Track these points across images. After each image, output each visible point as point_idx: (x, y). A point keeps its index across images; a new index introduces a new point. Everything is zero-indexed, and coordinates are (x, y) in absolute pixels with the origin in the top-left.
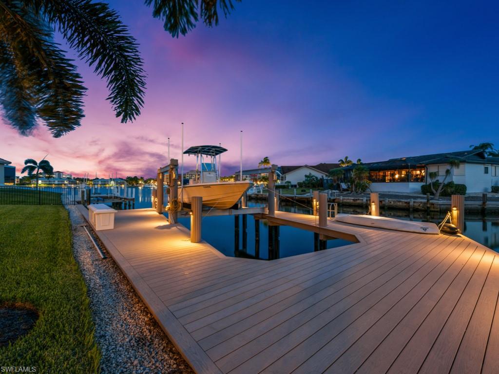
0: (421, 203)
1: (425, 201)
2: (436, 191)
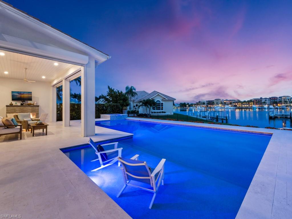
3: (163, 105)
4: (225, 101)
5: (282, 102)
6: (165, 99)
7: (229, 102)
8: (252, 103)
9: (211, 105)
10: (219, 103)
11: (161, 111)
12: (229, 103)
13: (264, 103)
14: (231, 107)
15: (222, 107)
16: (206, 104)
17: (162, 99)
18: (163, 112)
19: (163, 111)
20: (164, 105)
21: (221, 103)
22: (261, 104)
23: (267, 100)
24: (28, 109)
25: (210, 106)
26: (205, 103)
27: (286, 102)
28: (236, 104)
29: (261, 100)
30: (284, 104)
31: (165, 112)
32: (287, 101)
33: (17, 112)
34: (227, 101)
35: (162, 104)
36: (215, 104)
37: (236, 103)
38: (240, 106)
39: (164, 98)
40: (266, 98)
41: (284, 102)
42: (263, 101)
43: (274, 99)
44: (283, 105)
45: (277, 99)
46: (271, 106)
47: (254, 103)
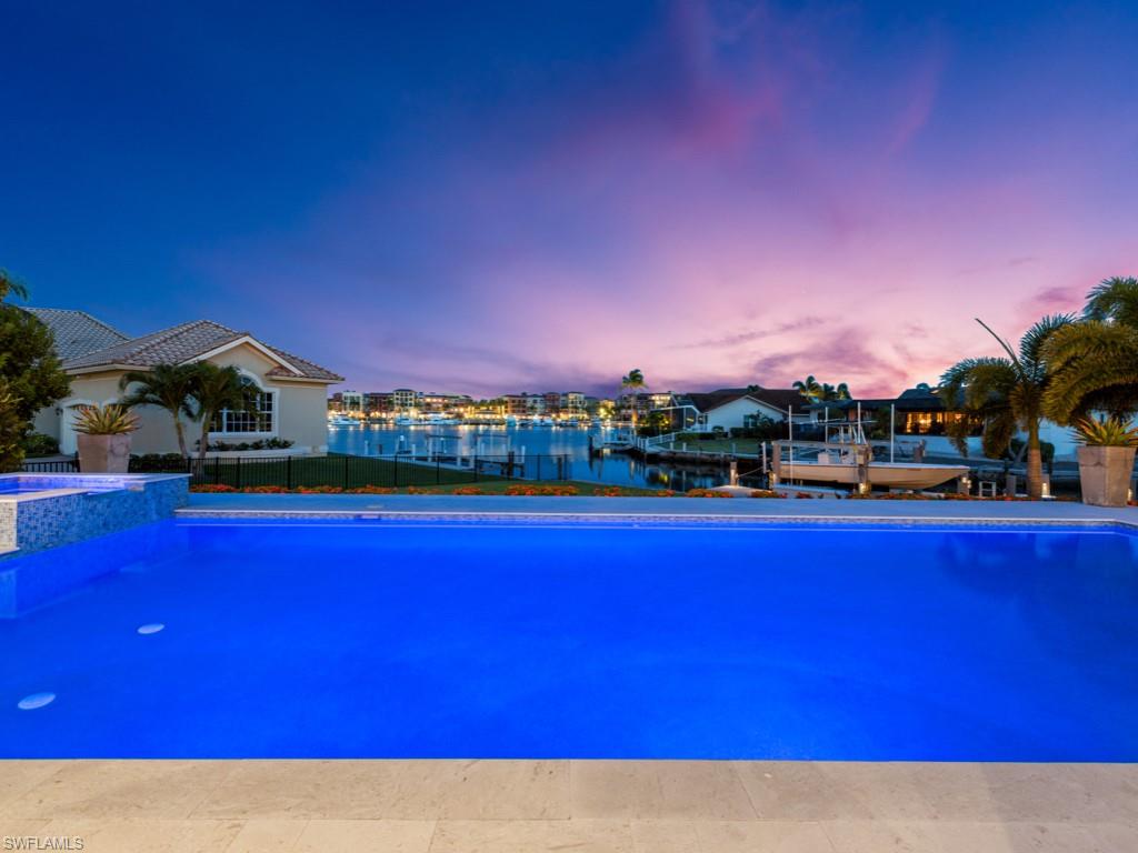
0: (995, 472)
1: (1000, 469)
2: (1017, 454)
3: (270, 407)
4: (428, 400)
5: (567, 407)
6: (289, 371)
7: (440, 400)
9: (381, 412)
10: (411, 405)
11: (258, 435)
12: (440, 405)
13: (532, 408)
14: (448, 419)
15: (420, 420)
16: (361, 408)
17: (267, 369)
18: (274, 444)
19: (273, 434)
20: (275, 402)
21: (417, 405)
22: (524, 412)
23: (538, 400)
25: (378, 414)
26: (358, 403)
27: (576, 408)
28: (462, 410)
29: (525, 401)
31: (286, 445)
32: (578, 403)
34: (435, 400)
35: (269, 396)
36: (397, 408)
37: (462, 405)
38: (473, 416)
39: (282, 367)
40: (536, 396)
41: (572, 407)
42: (529, 405)
43: (550, 398)
44: (570, 415)
45: (557, 400)
46: (548, 420)
47: (509, 409)
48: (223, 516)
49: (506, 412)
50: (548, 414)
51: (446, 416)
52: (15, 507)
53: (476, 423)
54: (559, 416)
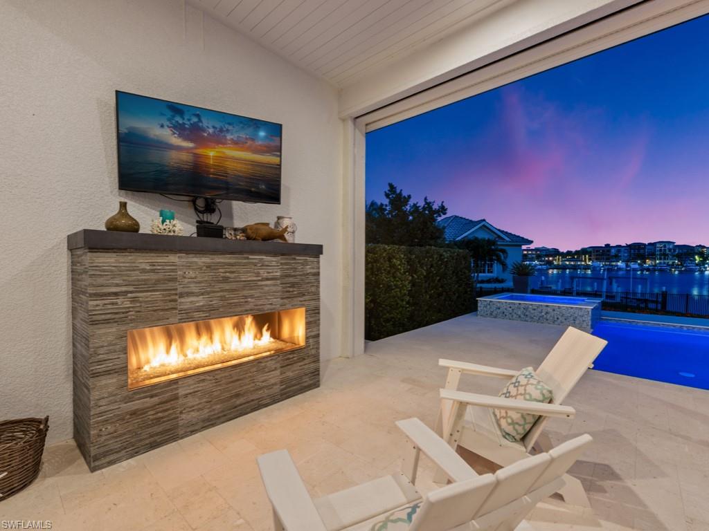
4: (525, 252)
5: (655, 255)
6: (503, 239)
7: (534, 252)
8: (587, 256)
12: (534, 256)
13: (616, 256)
18: (496, 281)
19: (494, 275)
22: (607, 259)
23: (623, 249)
24: (263, 273)
27: (665, 255)
28: (551, 259)
29: (608, 251)
30: (660, 259)
32: (667, 252)
33: (186, 302)
37: (551, 256)
38: (560, 263)
39: (499, 237)
40: (620, 246)
41: (661, 255)
42: (612, 253)
43: (637, 247)
44: (658, 262)
45: (644, 249)
46: (633, 265)
47: (592, 257)
48: (634, 324)
49: (590, 260)
50: (634, 260)
51: (538, 263)
52: (590, 310)
53: (564, 268)
54: (645, 263)
